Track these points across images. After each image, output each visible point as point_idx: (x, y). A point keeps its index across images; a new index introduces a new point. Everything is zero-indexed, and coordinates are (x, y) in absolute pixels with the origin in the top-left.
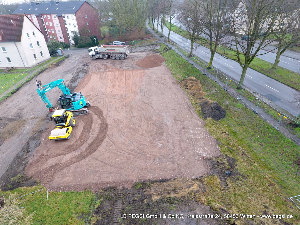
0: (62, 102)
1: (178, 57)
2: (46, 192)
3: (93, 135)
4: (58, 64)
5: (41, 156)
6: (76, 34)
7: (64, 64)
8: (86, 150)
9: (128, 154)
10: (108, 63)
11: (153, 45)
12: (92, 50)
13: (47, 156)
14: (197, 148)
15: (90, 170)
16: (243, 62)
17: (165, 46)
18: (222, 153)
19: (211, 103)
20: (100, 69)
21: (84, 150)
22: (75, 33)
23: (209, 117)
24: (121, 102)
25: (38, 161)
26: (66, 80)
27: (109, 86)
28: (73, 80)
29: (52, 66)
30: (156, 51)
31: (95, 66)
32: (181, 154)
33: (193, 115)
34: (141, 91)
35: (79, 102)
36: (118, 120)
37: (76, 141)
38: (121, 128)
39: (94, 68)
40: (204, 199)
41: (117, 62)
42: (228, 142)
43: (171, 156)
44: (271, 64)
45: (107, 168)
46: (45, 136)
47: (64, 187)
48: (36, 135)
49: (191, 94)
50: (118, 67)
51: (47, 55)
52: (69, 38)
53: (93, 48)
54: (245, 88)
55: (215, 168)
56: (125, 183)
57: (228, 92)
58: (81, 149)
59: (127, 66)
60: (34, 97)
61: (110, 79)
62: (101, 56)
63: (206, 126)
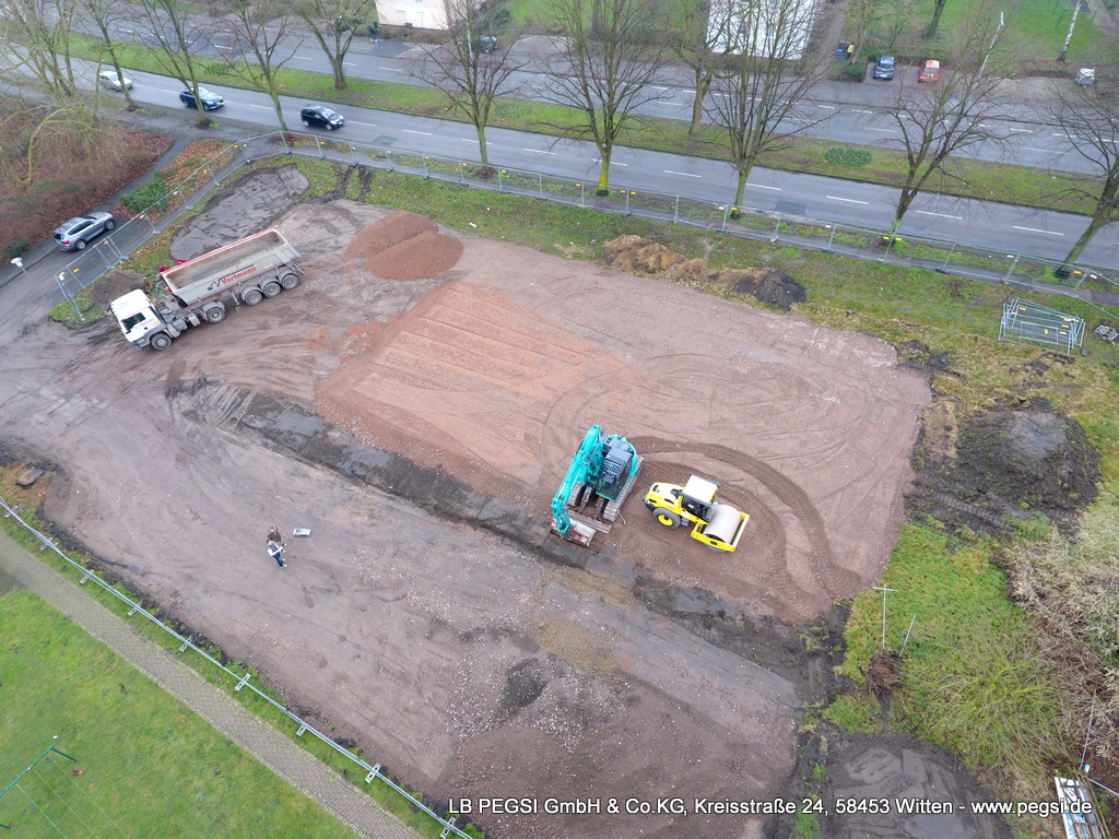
11: (257, 177)
14: (869, 362)
17: (323, 165)
18: (894, 343)
19: (766, 276)
20: (312, 360)
24: (627, 391)
27: (501, 382)
29: (39, 492)
30: (320, 198)
32: (873, 386)
33: (768, 317)
36: (710, 423)
42: (873, 324)
43: (871, 399)
55: (921, 369)
62: (195, 320)
63: (814, 321)
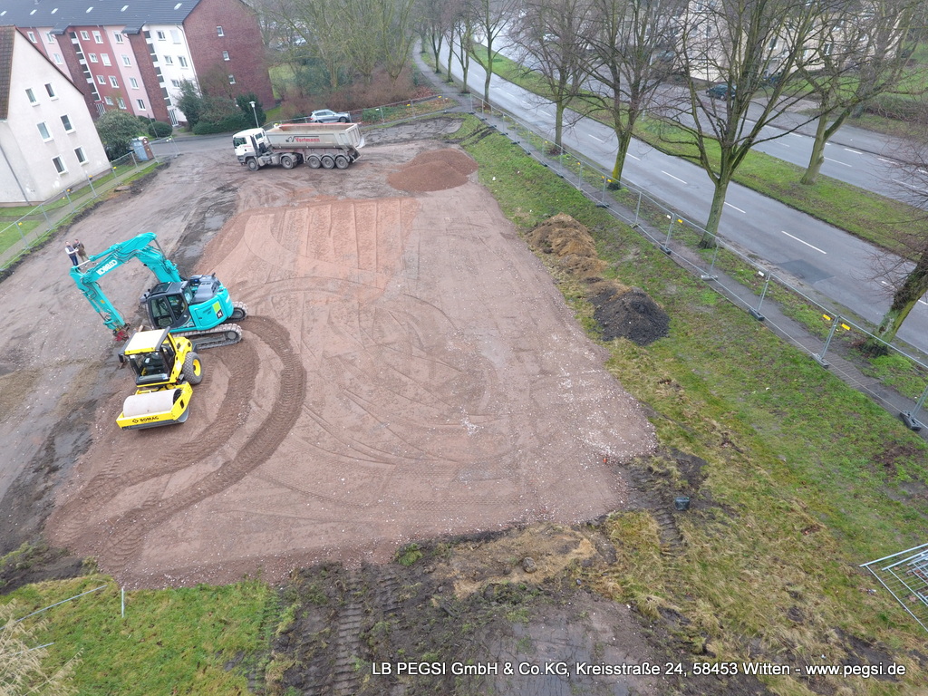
0: (155, 309)
1: (517, 155)
2: (116, 595)
3: (261, 407)
4: (136, 189)
5: (94, 480)
6: (189, 91)
7: (157, 188)
8: (239, 454)
9: (373, 459)
10: (299, 180)
11: (438, 121)
12: (243, 141)
13: (113, 479)
14: (586, 433)
15: (254, 518)
16: (716, 167)
17: (476, 122)
18: (663, 442)
19: (625, 294)
20: (274, 199)
21: (233, 454)
22: (186, 86)
23: (619, 336)
24: (346, 300)
25: (86, 497)
26: (165, 237)
27: (304, 251)
28: (189, 238)
29: (115, 195)
30: (447, 140)
31: (255, 192)
32: (538, 453)
33: (570, 331)
34: (406, 265)
35: (210, 306)
36: (339, 357)
37: (207, 429)
38: (348, 383)
39: (254, 197)
40: (611, 584)
41: (327, 175)
42: (678, 409)
43: (507, 460)
44: (800, 169)
45: (308, 509)
46: (104, 419)
47: (174, 573)
48: (74, 416)
49: (561, 268)
50: (332, 190)
51: (98, 160)
52: (168, 103)
53: (247, 134)
54: (722, 243)
55: (643, 490)
56: (368, 548)
57: (674, 258)
58: (223, 454)
59: (359, 186)
60: (62, 296)
61: (306, 230)
62: (275, 159)
63: (611, 362)
